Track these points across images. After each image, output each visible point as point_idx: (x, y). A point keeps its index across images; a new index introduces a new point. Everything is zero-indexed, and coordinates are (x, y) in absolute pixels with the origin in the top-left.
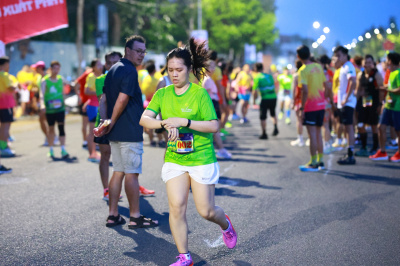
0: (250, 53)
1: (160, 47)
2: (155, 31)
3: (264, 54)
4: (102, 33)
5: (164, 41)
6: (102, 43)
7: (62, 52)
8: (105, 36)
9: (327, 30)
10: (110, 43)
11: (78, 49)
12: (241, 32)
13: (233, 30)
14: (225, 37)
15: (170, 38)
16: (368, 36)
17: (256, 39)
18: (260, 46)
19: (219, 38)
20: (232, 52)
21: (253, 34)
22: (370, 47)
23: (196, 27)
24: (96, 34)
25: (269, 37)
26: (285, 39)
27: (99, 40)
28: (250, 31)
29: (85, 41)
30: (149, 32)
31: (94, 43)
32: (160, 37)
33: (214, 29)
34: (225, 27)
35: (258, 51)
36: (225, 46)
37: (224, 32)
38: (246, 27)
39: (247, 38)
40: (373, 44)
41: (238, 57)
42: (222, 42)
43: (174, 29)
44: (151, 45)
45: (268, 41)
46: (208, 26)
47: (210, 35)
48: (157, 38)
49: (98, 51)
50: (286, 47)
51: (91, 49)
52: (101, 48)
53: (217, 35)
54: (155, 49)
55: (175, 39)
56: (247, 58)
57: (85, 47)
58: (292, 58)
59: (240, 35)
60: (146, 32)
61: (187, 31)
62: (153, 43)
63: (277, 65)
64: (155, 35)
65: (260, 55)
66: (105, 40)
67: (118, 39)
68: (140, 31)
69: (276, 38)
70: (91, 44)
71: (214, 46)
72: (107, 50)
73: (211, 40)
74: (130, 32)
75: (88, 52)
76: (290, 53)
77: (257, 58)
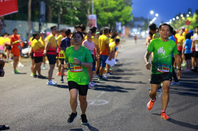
0: (118, 26)
1: (72, 23)
2: (69, 15)
3: (126, 27)
4: (43, 15)
5: (73, 20)
6: (42, 21)
7: (20, 26)
8: (44, 17)
9: (157, 15)
10: (47, 21)
11: (29, 25)
12: (113, 15)
13: (110, 14)
14: (106, 18)
15: (77, 19)
16: (177, 18)
17: (121, 19)
18: (123, 23)
19: (103, 18)
20: (109, 25)
21: (120, 17)
22: (178, 23)
23: (91, 13)
24: (39, 16)
25: (128, 19)
26: (136, 19)
27: (41, 20)
28: (118, 15)
29: (33, 20)
30: (67, 15)
31: (39, 21)
32: (72, 18)
33: (100, 14)
34: (106, 13)
35: (122, 26)
36: (106, 23)
37: (105, 16)
38: (117, 13)
39: (117, 19)
40: (180, 22)
42: (104, 20)
43: (78, 14)
44: (67, 22)
45: (128, 20)
46: (97, 12)
47: (98, 17)
48: (70, 18)
49: (40, 25)
50: (136, 23)
51: (37, 24)
52: (42, 23)
53: (102, 17)
54: (69, 24)
55: (79, 19)
56: (117, 29)
57: (34, 23)
58: (140, 29)
59: (113, 17)
60: (64, 15)
61: (87, 15)
62: (68, 21)
63: (132, 32)
64: (69, 17)
65: (124, 27)
66: (44, 19)
67: (50, 19)
68: (61, 15)
69: (132, 19)
70: (37, 21)
71: (100, 23)
72: (45, 25)
73: (98, 19)
74: (56, 15)
75: (35, 26)
76: (139, 26)
77: (122, 29)
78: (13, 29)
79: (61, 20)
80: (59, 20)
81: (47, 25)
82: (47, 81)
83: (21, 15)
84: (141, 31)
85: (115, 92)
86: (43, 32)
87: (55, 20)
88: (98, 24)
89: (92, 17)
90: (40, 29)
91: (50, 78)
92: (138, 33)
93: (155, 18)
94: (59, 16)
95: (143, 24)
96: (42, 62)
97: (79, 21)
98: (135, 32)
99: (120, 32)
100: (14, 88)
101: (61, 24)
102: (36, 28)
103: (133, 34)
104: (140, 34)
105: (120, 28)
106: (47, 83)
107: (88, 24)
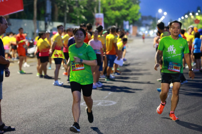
0: (126, 25)
1: (78, 22)
2: (76, 14)
3: (133, 26)
4: (49, 14)
5: (80, 19)
6: (48, 20)
7: (25, 25)
8: (50, 16)
9: (165, 13)
10: (53, 20)
11: (34, 23)
12: (121, 14)
13: (117, 13)
14: (113, 17)
15: (84, 17)
16: (186, 16)
17: (129, 18)
18: (131, 22)
20: (117, 24)
21: (128, 15)
22: (187, 22)
23: (98, 12)
24: (45, 15)
25: (136, 17)
26: (144, 18)
27: (47, 19)
28: (126, 14)
29: (39, 19)
30: (73, 14)
31: (44, 20)
32: (78, 17)
33: (107, 13)
34: (113, 12)
35: (130, 24)
36: (113, 22)
37: (113, 14)
38: (124, 12)
39: (124, 17)
40: (189, 21)
41: (120, 27)
42: (111, 19)
43: (85, 12)
44: (73, 21)
45: (136, 19)
46: (104, 11)
47: (105, 15)
48: (76, 17)
49: (46, 24)
50: (144, 22)
51: (43, 23)
52: (48, 22)
53: (109, 16)
54: (75, 23)
55: (86, 17)
56: (124, 28)
57: (40, 22)
58: (148, 28)
59: (121, 16)
60: (70, 14)
61: (93, 14)
62: (74, 19)
63: (140, 31)
64: (76, 15)
65: (131, 26)
66: (50, 18)
67: (56, 18)
68: (68, 14)
69: (139, 17)
70: (43, 20)
71: (107, 22)
72: (51, 24)
73: (105, 18)
74: (62, 14)
75: (41, 25)
76: (147, 25)
77: (130, 28)
78: (19, 28)
79: (67, 19)
80: (66, 19)
81: (53, 24)
82: (53, 82)
83: (27, 14)
84: (149, 30)
85: (123, 93)
86: (48, 31)
87: (61, 19)
88: (105, 23)
89: (99, 16)
90: (46, 28)
91: (56, 78)
92: (146, 32)
93: (163, 16)
94: (66, 15)
95: (151, 22)
96: (48, 61)
97: (86, 20)
98: (143, 30)
99: (128, 31)
100: (19, 88)
101: (67, 23)
102: (42, 27)
103: (141, 33)
104: (148, 33)
105: (127, 27)
106: (53, 83)
107: (95, 23)
